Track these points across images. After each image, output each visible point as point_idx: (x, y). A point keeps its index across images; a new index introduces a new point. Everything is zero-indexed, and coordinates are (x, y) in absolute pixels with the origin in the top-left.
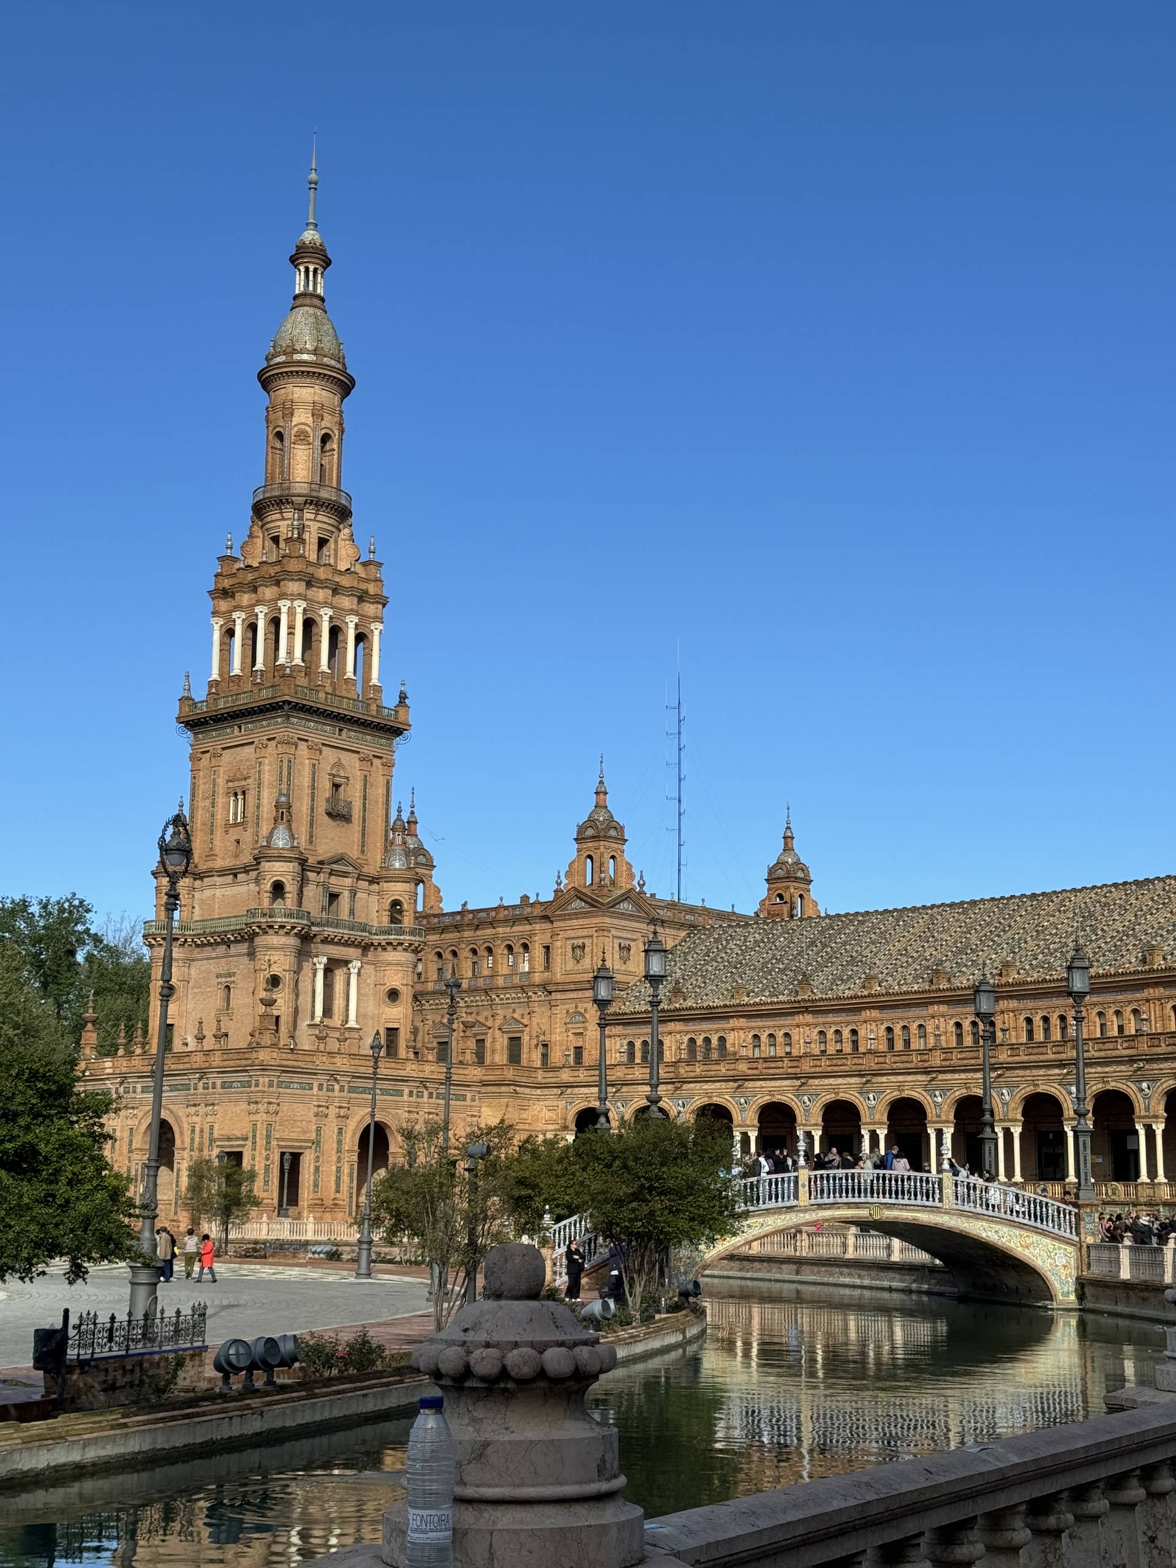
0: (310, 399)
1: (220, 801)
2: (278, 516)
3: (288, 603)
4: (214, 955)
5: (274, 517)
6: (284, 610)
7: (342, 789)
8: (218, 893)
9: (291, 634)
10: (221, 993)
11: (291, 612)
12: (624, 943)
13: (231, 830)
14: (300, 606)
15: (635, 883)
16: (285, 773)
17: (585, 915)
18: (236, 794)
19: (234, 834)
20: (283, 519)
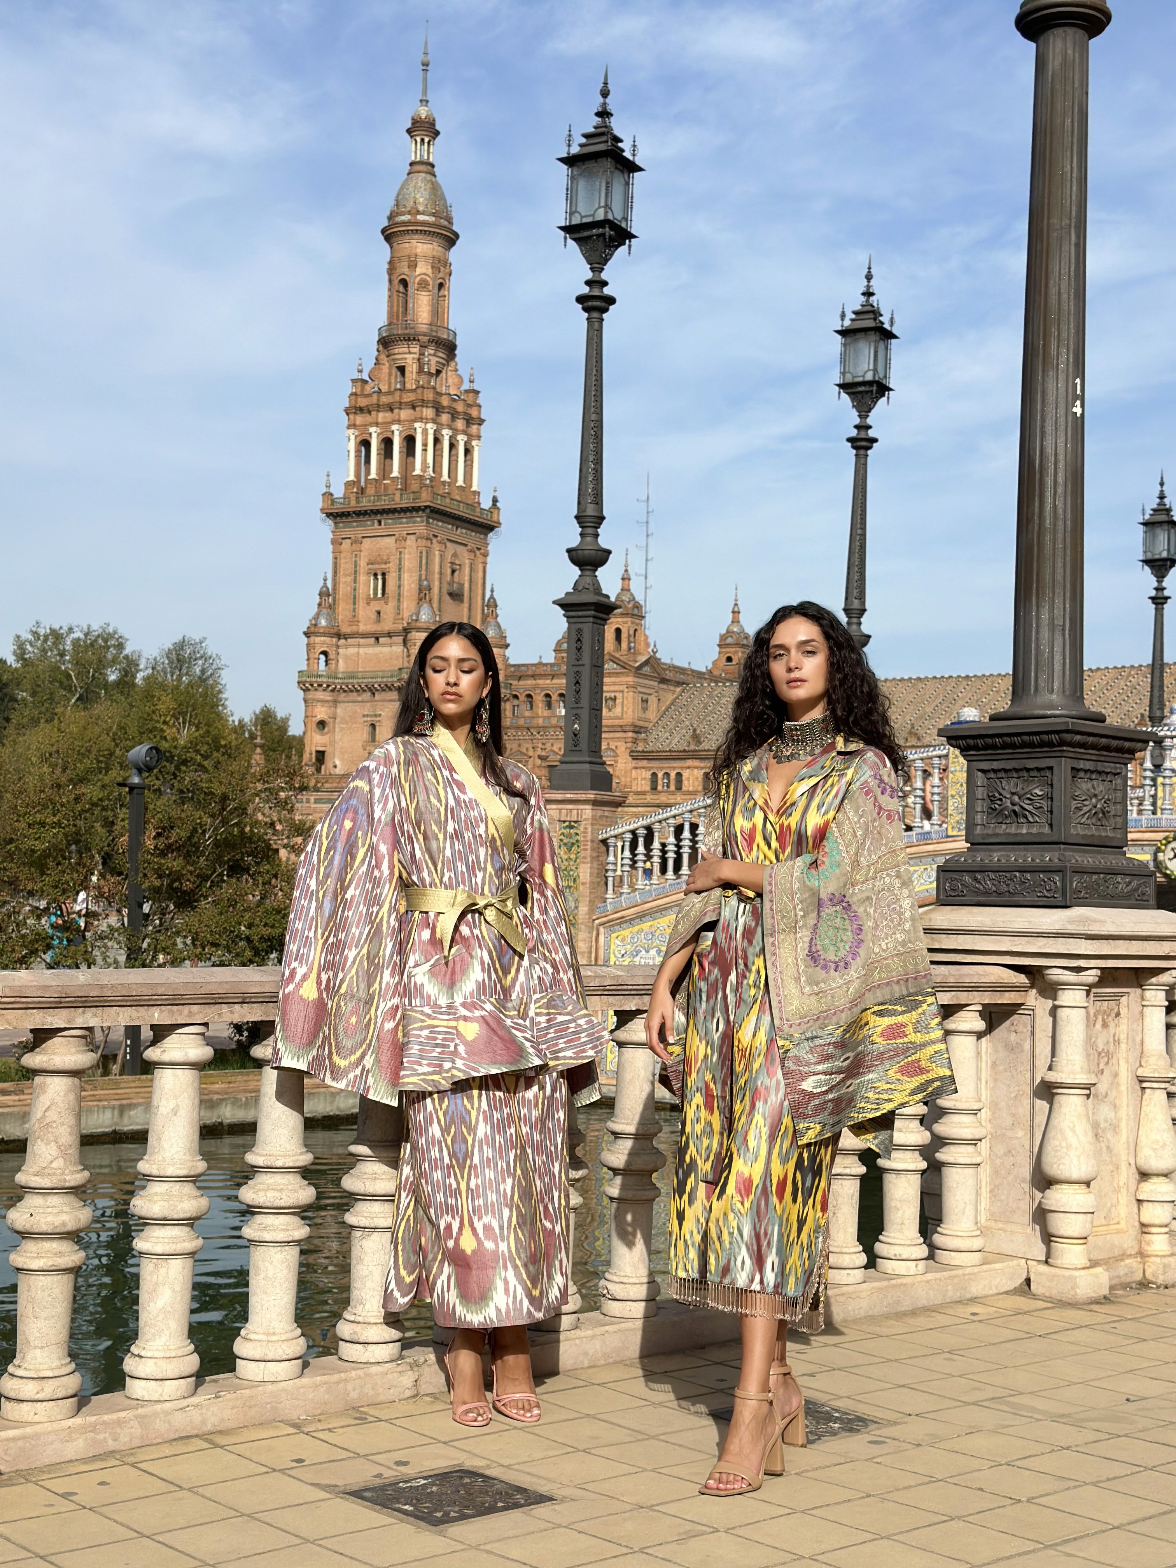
0: (430, 253)
1: (362, 578)
2: (406, 350)
3: (423, 425)
4: (360, 699)
5: (401, 350)
6: (419, 431)
7: (456, 573)
8: (362, 651)
9: (425, 450)
10: (367, 730)
11: (425, 432)
12: (645, 697)
13: (372, 603)
14: (430, 427)
15: (650, 650)
16: (424, 561)
17: (617, 674)
18: (376, 575)
19: (375, 606)
20: (410, 353)
